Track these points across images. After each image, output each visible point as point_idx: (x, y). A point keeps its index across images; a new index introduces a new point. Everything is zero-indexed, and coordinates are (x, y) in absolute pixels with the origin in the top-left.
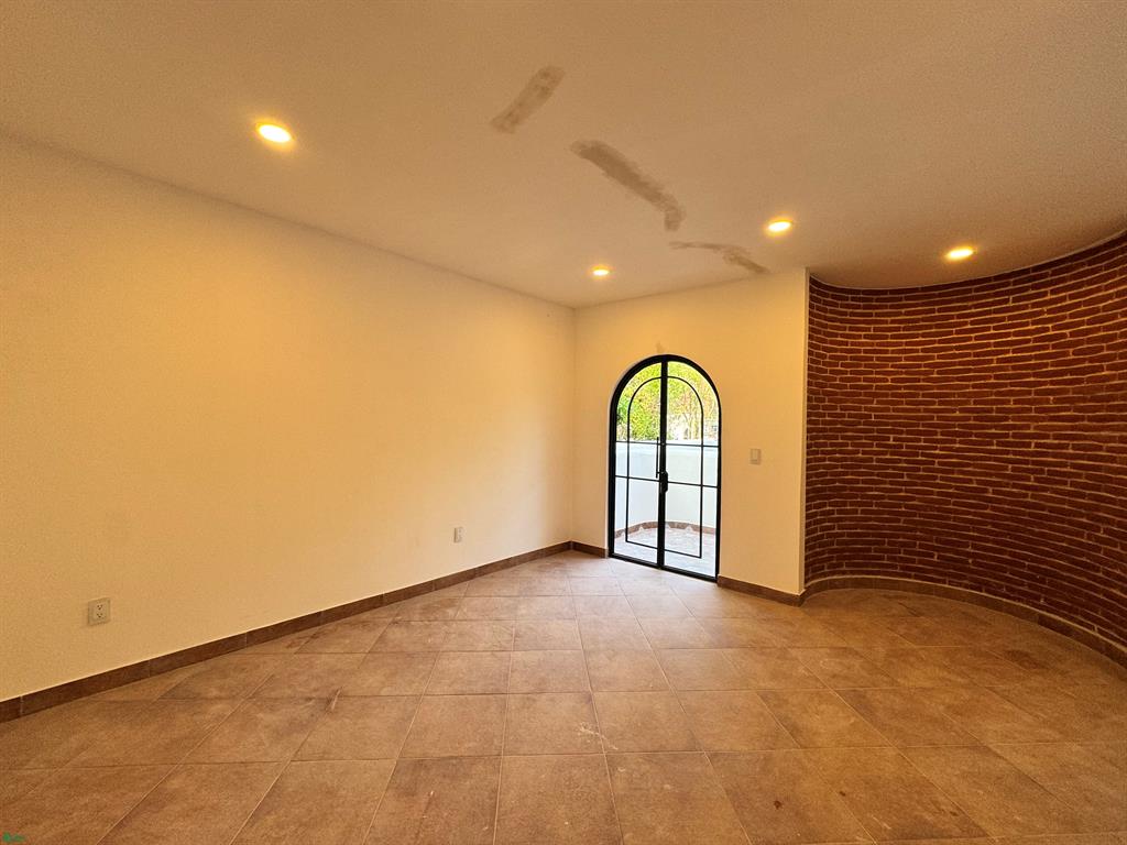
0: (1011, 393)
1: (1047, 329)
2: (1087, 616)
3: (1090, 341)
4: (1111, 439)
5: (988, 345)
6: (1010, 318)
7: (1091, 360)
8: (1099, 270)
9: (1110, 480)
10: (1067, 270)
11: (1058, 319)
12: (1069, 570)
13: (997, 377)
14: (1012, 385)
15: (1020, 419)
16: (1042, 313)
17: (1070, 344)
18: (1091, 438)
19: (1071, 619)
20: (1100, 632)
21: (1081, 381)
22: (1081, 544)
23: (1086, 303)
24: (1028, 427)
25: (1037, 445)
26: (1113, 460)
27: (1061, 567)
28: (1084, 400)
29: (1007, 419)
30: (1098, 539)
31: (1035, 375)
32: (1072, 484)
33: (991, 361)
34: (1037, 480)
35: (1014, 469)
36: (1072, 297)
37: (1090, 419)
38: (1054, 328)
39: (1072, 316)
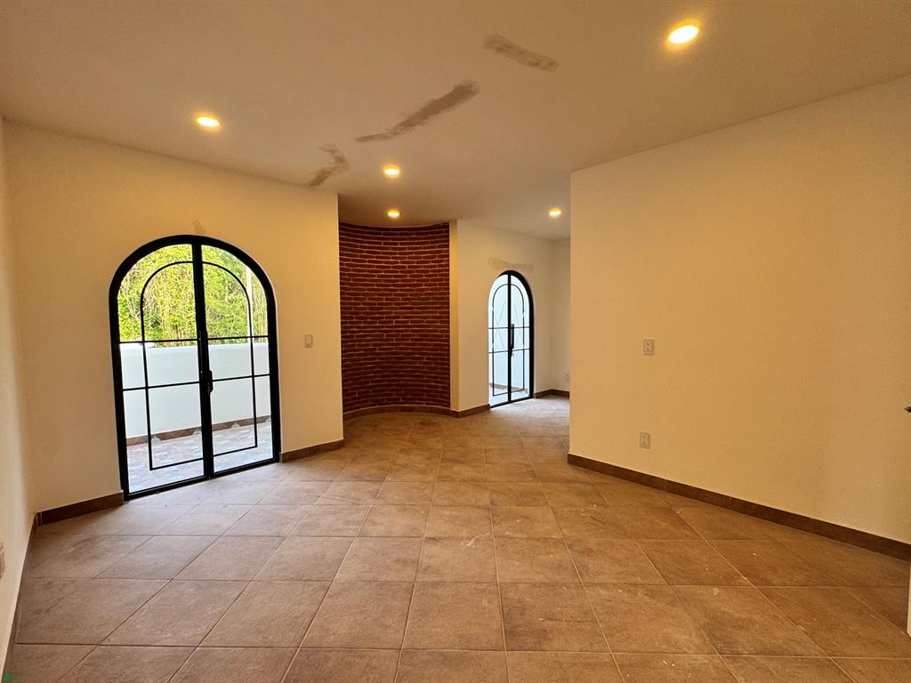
0: (384, 295)
1: (398, 263)
2: (420, 399)
3: (417, 271)
4: (428, 317)
5: (373, 267)
6: (383, 253)
7: (418, 281)
8: (420, 239)
9: (428, 336)
10: (407, 234)
11: (403, 258)
12: (412, 380)
13: (377, 285)
14: (384, 290)
15: (388, 309)
16: (395, 253)
17: (408, 272)
18: (419, 317)
19: (414, 403)
20: (427, 404)
21: (413, 290)
22: (417, 367)
23: (416, 253)
24: (391, 313)
25: (396, 322)
26: (429, 326)
27: (409, 381)
28: (414, 299)
29: (382, 308)
30: (424, 363)
31: (394, 286)
32: (412, 340)
33: (374, 276)
34: (396, 340)
35: (387, 336)
36: (409, 249)
37: (418, 308)
38: (401, 262)
39: (409, 258)
